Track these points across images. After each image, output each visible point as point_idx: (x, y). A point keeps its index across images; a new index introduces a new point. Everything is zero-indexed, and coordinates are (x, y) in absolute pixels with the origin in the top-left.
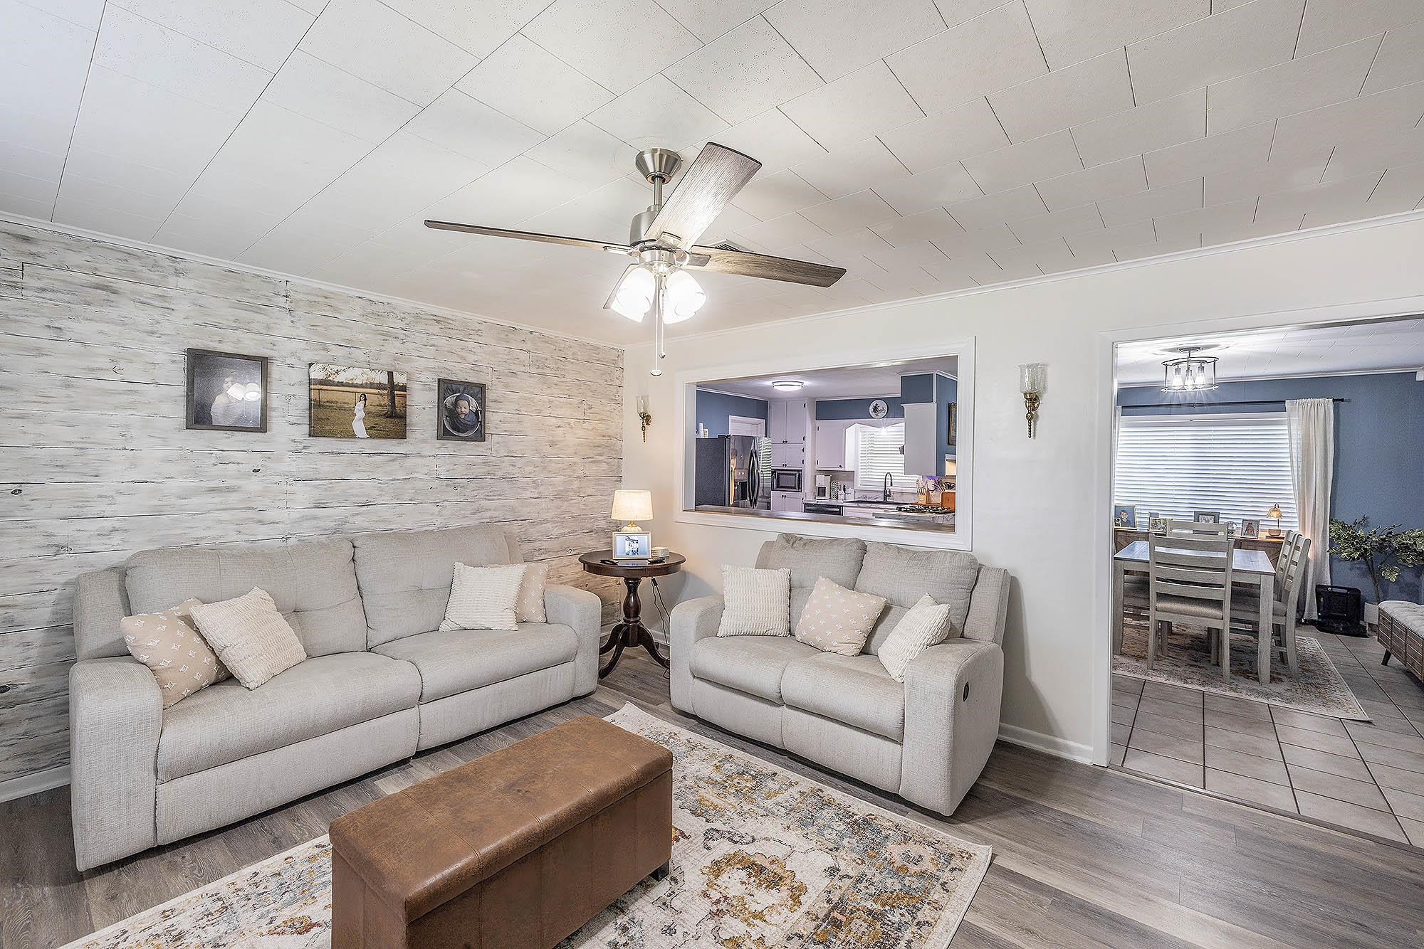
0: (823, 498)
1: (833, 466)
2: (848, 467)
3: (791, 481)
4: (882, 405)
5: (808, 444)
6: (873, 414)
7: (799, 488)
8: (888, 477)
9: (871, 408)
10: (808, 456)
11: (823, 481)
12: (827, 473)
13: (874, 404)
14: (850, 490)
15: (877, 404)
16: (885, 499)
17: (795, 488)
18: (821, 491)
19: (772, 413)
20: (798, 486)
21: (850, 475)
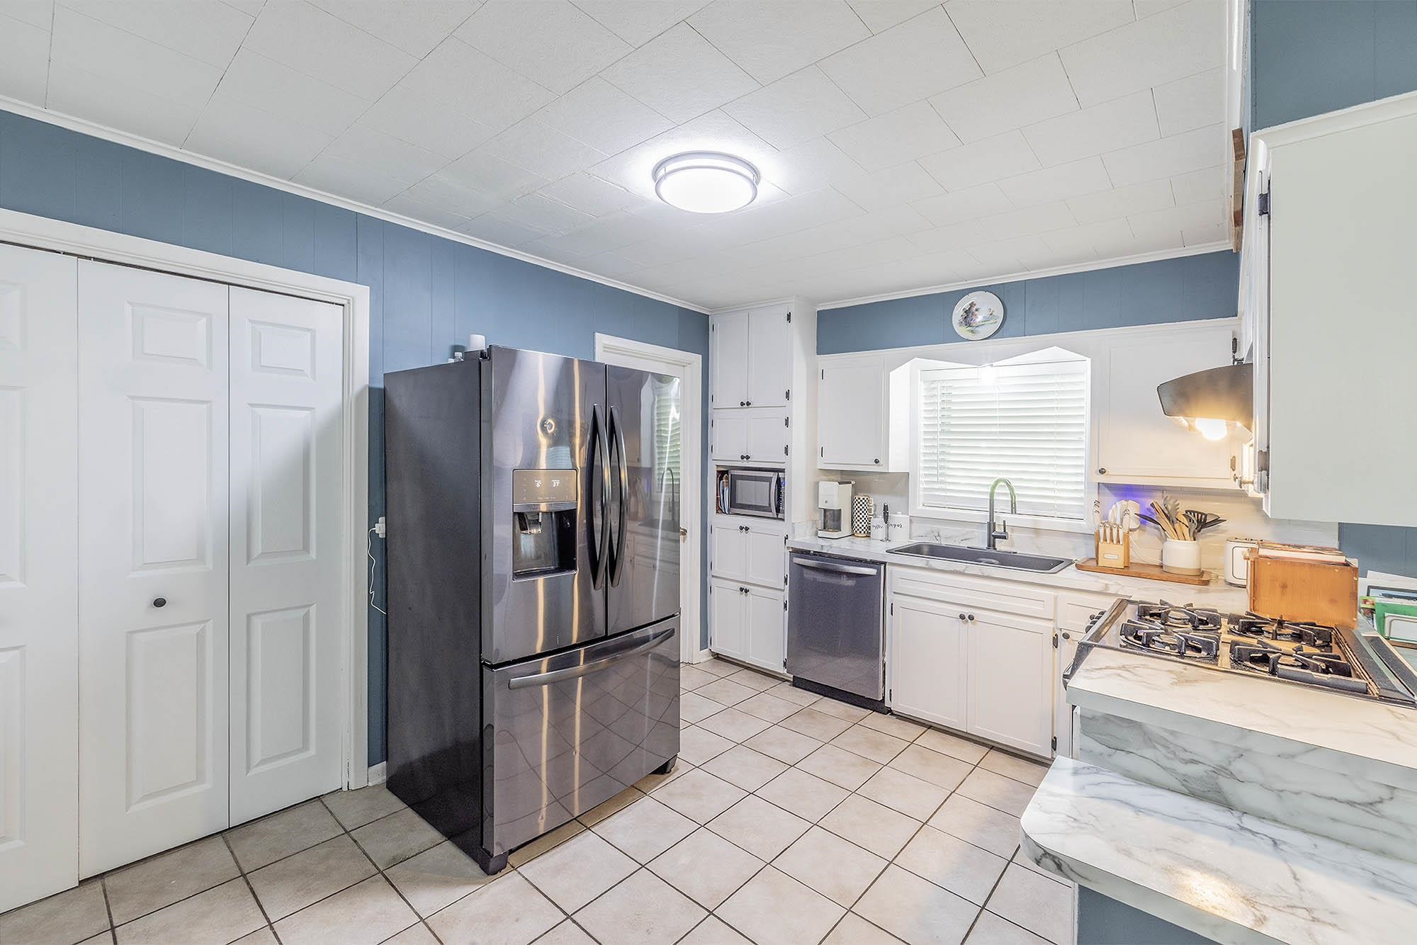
0: (835, 535)
1: (859, 461)
2: (896, 463)
3: (760, 493)
4: (988, 307)
5: (798, 408)
6: (962, 331)
7: (778, 510)
8: (1002, 490)
9: (958, 312)
10: (798, 437)
11: (836, 496)
12: (845, 477)
13: (963, 304)
14: (897, 517)
15: (972, 305)
16: (991, 544)
17: (768, 509)
18: (831, 520)
19: (717, 340)
20: (778, 507)
21: (900, 483)
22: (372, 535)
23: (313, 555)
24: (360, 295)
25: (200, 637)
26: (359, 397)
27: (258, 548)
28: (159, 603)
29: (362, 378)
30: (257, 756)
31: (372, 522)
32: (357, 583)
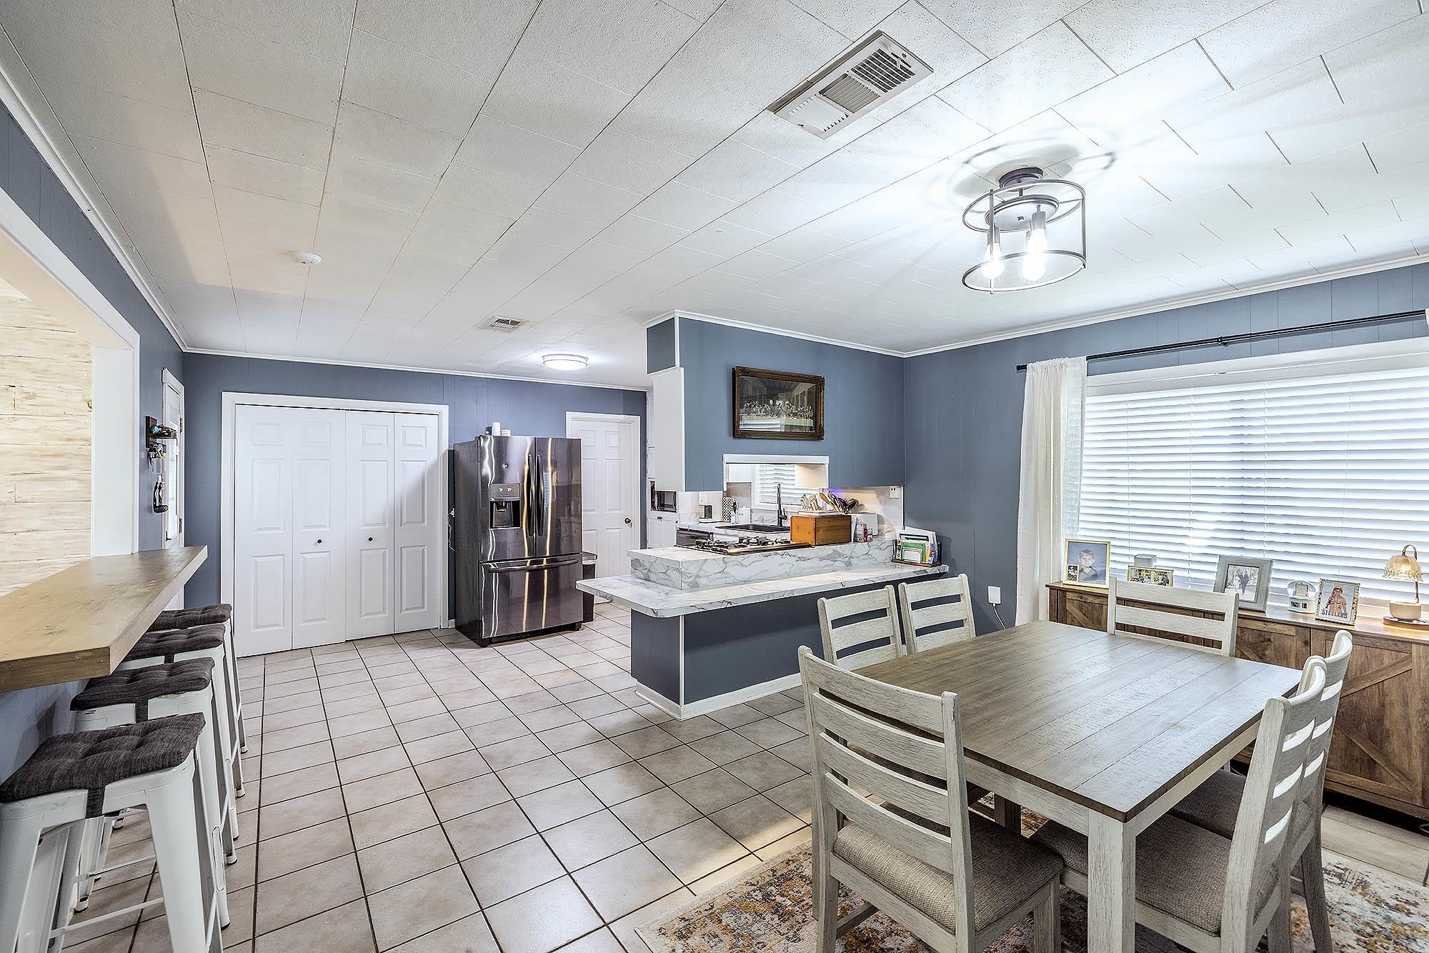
22: (450, 516)
23: (426, 523)
24: (444, 409)
25: (384, 554)
26: (444, 455)
27: (404, 521)
28: (371, 539)
29: (445, 447)
30: (404, 608)
31: (449, 511)
32: (443, 536)
